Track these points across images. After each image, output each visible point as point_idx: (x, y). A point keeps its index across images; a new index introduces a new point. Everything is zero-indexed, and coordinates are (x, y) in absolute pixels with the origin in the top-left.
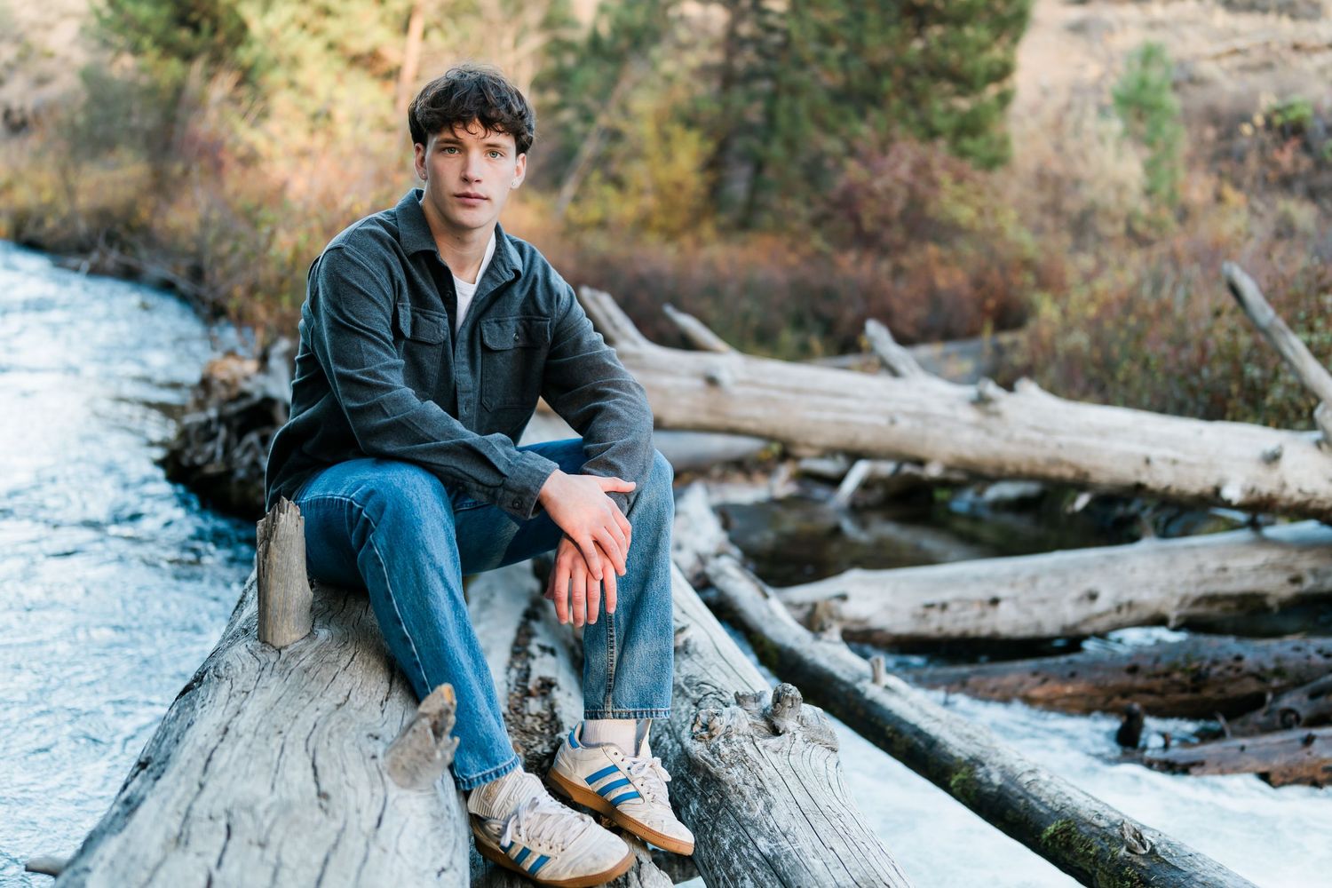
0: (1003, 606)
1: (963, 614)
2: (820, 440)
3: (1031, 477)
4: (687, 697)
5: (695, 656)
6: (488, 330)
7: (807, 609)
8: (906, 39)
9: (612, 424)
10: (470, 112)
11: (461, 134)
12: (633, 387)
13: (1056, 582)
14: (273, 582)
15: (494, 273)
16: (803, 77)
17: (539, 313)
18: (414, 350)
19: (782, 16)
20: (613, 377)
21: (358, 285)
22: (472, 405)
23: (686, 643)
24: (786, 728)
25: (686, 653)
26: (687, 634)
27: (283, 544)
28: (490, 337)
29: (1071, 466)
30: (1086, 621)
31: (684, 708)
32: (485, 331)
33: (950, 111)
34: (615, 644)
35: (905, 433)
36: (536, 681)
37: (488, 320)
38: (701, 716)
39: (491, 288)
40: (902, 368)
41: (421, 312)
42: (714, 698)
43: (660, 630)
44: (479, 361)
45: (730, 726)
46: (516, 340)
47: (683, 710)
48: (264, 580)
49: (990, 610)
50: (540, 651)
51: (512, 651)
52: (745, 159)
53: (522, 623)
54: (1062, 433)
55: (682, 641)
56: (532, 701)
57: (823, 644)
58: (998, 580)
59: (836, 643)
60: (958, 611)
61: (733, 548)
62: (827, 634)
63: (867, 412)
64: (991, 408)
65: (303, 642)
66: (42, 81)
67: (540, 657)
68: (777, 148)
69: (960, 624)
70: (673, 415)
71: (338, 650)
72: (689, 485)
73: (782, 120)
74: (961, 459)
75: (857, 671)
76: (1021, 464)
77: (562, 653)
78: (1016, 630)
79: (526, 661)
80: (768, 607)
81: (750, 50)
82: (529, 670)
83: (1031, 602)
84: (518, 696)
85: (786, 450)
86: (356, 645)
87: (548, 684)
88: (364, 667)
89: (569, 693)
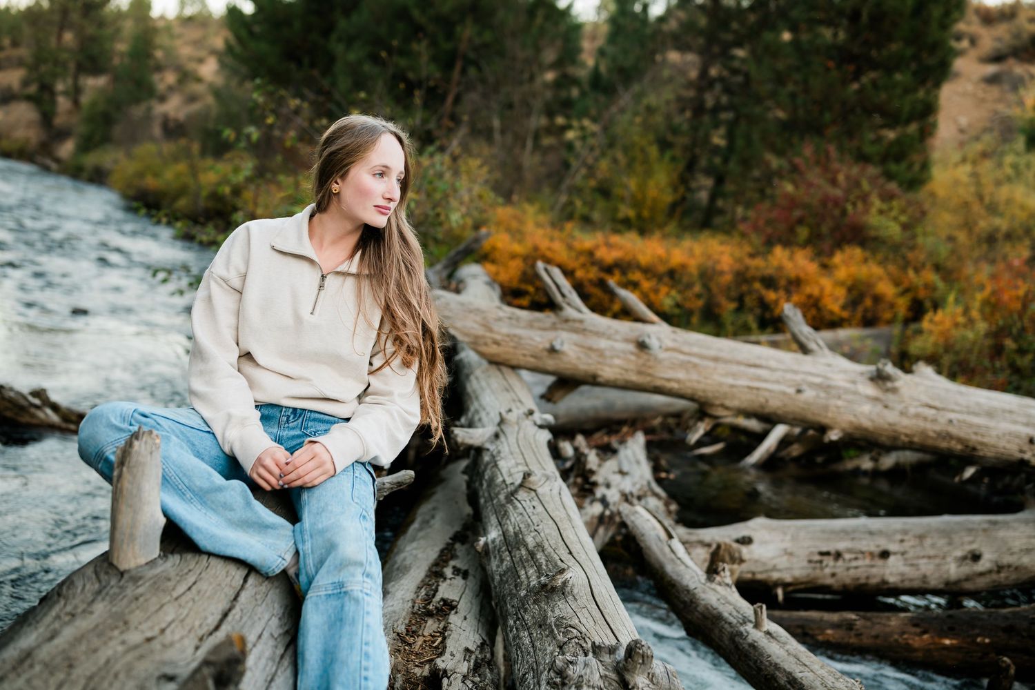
0: (892, 559)
1: (854, 564)
2: (735, 403)
3: (922, 448)
4: (555, 638)
5: (570, 598)
8: (845, 82)
13: (941, 542)
14: (122, 506)
16: (757, 110)
19: (743, 61)
23: (565, 583)
24: (635, 684)
25: (563, 594)
26: (567, 575)
27: (135, 470)
29: (960, 440)
30: (968, 579)
31: (550, 649)
33: (879, 140)
35: (810, 402)
36: (439, 602)
38: (557, 662)
40: (812, 346)
42: (576, 643)
45: (582, 676)
47: (548, 651)
49: (879, 562)
50: (453, 574)
51: (430, 570)
52: (708, 172)
53: (448, 544)
54: (953, 411)
55: (559, 581)
56: (430, 622)
57: (714, 586)
58: (888, 535)
59: (727, 585)
60: (850, 560)
61: (658, 490)
62: (721, 577)
63: (778, 382)
64: (889, 385)
65: (147, 567)
66: (192, 99)
67: (451, 579)
68: (733, 166)
69: (852, 572)
70: (607, 373)
71: (178, 578)
72: (632, 433)
73: (740, 142)
74: (859, 428)
75: (742, 615)
76: (914, 435)
77: (474, 577)
78: (903, 581)
79: (437, 582)
80: (670, 546)
81: (718, 87)
82: (436, 590)
83: (918, 558)
84: (419, 615)
85: (703, 409)
86: (200, 574)
87: (449, 606)
88: (197, 598)
89: (465, 618)
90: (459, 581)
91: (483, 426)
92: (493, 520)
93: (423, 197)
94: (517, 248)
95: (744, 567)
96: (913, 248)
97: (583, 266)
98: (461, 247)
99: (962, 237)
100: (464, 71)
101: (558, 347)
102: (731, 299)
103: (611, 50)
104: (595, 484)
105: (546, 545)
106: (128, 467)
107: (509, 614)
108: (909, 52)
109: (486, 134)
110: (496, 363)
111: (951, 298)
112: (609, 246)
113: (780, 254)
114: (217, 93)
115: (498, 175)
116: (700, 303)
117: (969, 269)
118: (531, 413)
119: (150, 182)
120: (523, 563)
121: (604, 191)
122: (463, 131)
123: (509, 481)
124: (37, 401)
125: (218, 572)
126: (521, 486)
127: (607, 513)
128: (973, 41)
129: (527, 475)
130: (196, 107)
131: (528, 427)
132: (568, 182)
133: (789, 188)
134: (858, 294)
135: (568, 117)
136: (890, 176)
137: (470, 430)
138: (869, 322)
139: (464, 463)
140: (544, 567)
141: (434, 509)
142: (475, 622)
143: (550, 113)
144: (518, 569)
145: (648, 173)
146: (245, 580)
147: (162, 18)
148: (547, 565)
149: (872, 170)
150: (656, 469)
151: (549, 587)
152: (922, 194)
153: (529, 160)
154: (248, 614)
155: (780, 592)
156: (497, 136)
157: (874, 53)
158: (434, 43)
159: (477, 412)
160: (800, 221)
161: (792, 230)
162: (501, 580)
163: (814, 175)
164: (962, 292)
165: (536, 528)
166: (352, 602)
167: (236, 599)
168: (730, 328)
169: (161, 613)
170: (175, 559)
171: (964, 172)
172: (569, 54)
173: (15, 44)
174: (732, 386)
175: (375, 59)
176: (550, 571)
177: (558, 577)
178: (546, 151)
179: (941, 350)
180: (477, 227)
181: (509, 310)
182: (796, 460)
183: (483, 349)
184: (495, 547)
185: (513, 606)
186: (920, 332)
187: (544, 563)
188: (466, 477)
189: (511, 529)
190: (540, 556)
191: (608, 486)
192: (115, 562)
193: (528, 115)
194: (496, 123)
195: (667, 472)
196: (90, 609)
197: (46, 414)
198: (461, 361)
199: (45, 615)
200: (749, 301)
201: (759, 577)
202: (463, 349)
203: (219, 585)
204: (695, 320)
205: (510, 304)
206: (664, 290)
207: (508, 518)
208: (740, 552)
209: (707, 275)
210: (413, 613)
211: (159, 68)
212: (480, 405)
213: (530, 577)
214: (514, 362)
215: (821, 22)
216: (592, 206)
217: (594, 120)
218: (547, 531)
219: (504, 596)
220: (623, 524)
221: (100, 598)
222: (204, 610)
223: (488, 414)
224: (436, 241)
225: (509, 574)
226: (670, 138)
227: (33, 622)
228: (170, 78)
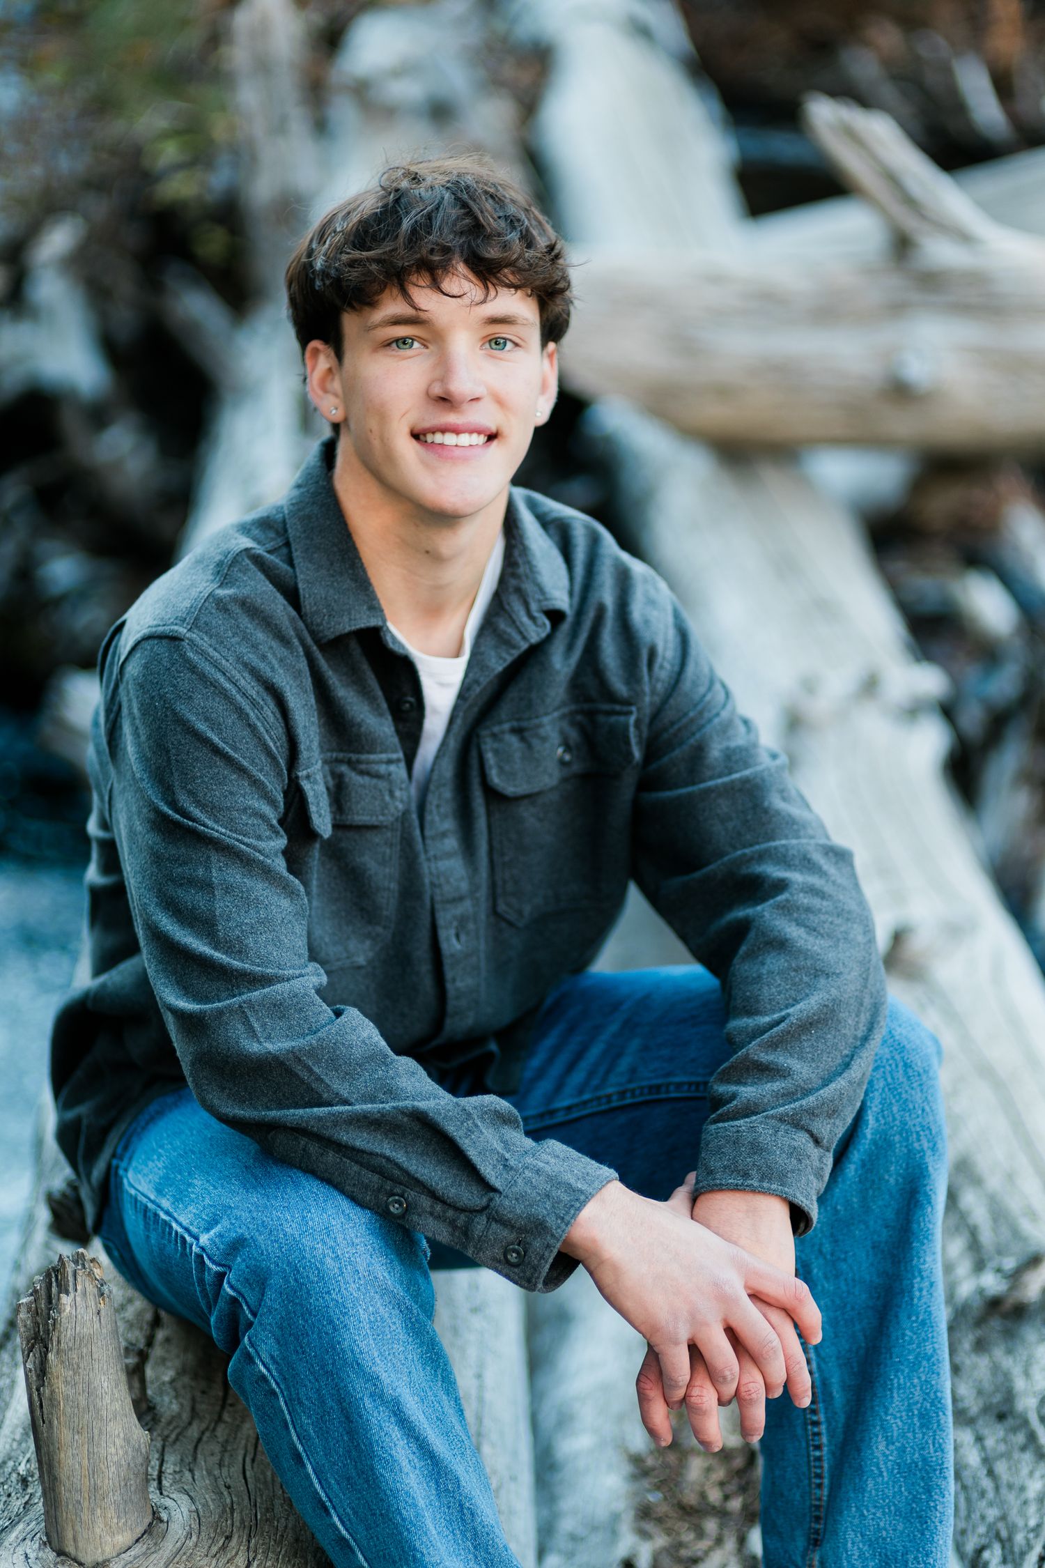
6: (496, 752)
9: (774, 963)
10: (446, 250)
11: (425, 298)
12: (818, 857)
14: (64, 1435)
15: (502, 625)
17: (610, 696)
18: (343, 845)
20: (772, 838)
21: (210, 734)
22: (471, 926)
27: (74, 1355)
28: (501, 770)
32: (490, 758)
34: (825, 1440)
37: (496, 729)
39: (498, 663)
41: (349, 763)
43: (921, 1416)
44: (481, 823)
46: (562, 763)
48: (44, 1428)
140: (987, 1238)
148: (994, 1232)
151: (1010, 1304)
176: (1007, 1255)
187: (985, 1222)
213: (954, 1269)
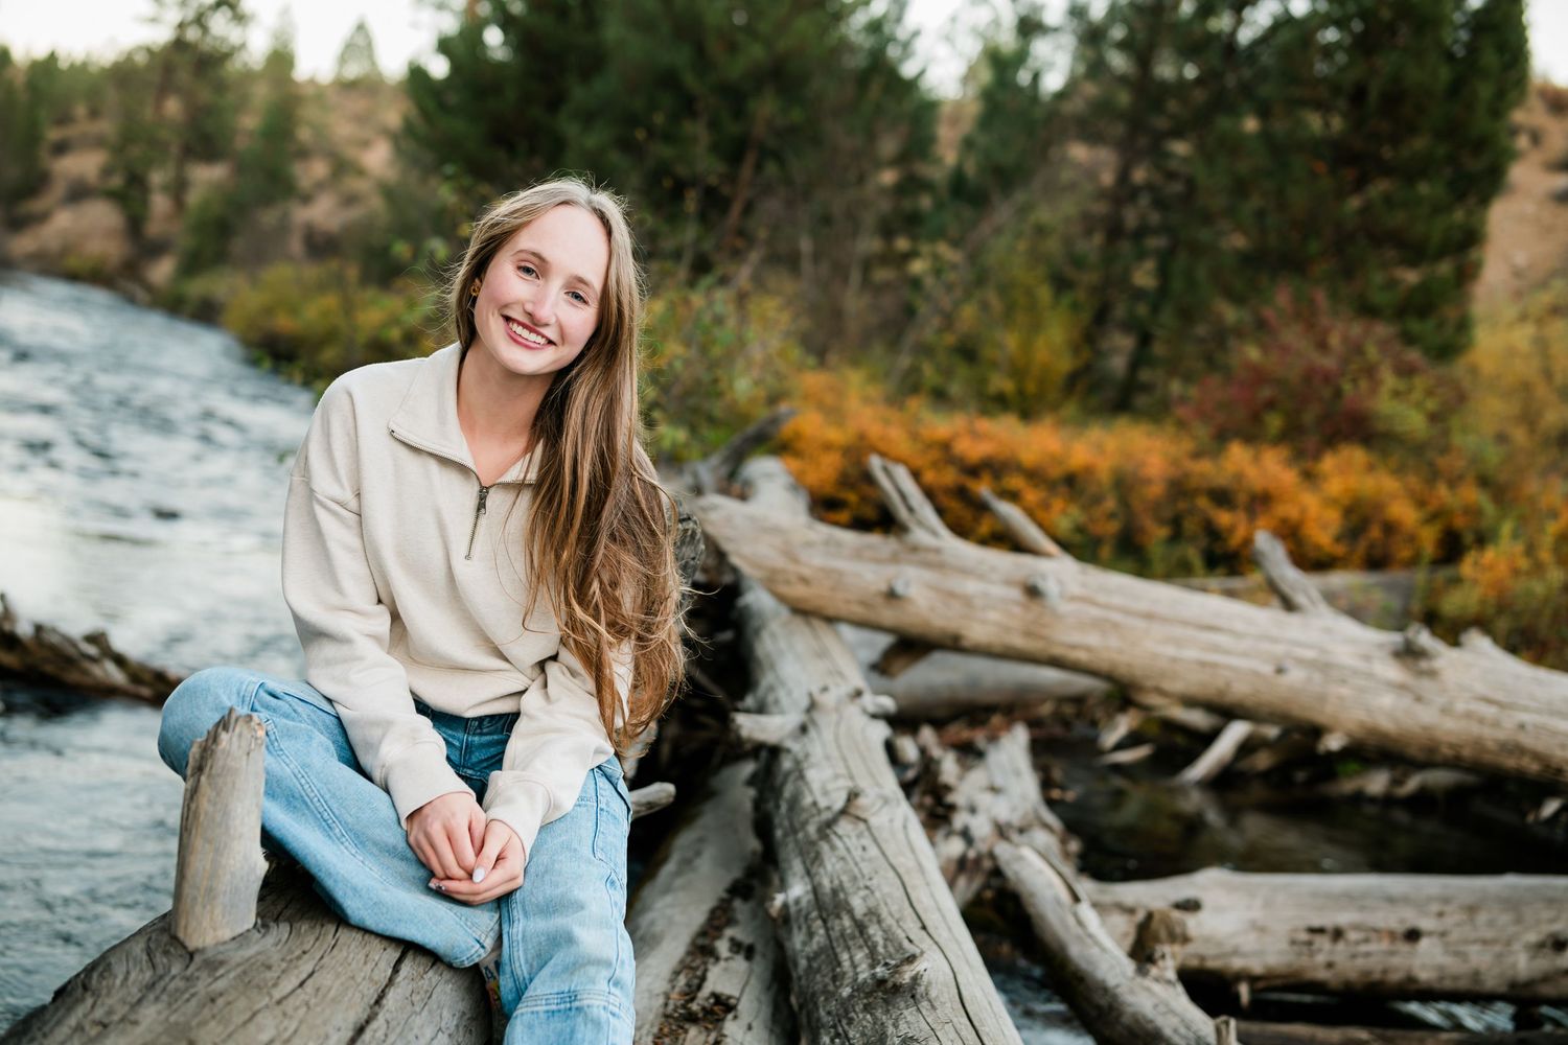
0: (1424, 943)
1: (1363, 948)
2: (1177, 686)
3: (1474, 768)
5: (924, 1004)
7: (1140, 916)
8: (1341, 195)
13: (1505, 919)
14: (197, 840)
16: (1204, 235)
19: (1185, 160)
23: (915, 979)
25: (913, 997)
26: (919, 966)
27: (220, 781)
29: (1536, 756)
30: (1546, 978)
33: (1392, 284)
35: (1297, 688)
36: (707, 999)
40: (1300, 598)
48: (185, 837)
49: (1404, 947)
50: (731, 950)
51: (693, 943)
52: (1128, 326)
53: (722, 900)
54: (1526, 709)
55: (906, 977)
56: (693, 1031)
57: (1147, 982)
58: (1420, 905)
59: (1169, 982)
60: (1358, 943)
61: (1050, 818)
62: (1159, 968)
63: (1245, 654)
64: (1424, 664)
65: (233, 945)
66: (350, 200)
67: (727, 959)
68: (1167, 317)
69: (1360, 962)
70: (977, 632)
71: (284, 965)
72: (1009, 725)
73: (1177, 285)
74: (1374, 732)
75: (1194, 1033)
76: (1461, 747)
77: (764, 956)
78: (1441, 979)
79: (705, 963)
80: (1076, 915)
81: (1144, 200)
82: (703, 979)
83: (1467, 942)
84: (676, 1019)
85: (1123, 693)
86: (322, 957)
87: (723, 1007)
88: (313, 1001)
89: (750, 1028)
90: (740, 964)
91: (782, 712)
92: (797, 866)
93: (693, 353)
94: (834, 435)
95: (1190, 948)
96: (1445, 450)
97: (935, 465)
98: (751, 429)
99: (1520, 435)
100: (759, 167)
101: (900, 589)
102: (1162, 522)
103: (983, 140)
104: (952, 808)
105: (884, 913)
106: (209, 776)
107: (823, 1026)
108: (1442, 151)
109: (790, 261)
110: (803, 612)
111: (1506, 528)
112: (975, 435)
113: (1238, 456)
114: (389, 192)
115: (805, 323)
116: (1113, 527)
117: (1532, 486)
118: (858, 694)
119: (284, 323)
120: (845, 941)
121: (968, 352)
122: (755, 256)
123: (823, 803)
124: (92, 650)
125: (351, 956)
126: (844, 812)
127: (972, 854)
128: (1536, 138)
129: (853, 796)
130: (354, 214)
131: (855, 717)
132: (911, 338)
133: (1253, 353)
134: (1359, 519)
135: (914, 238)
136: (1409, 339)
137: (763, 719)
138: (1376, 562)
139: (748, 768)
140: (881, 949)
141: (701, 840)
142: (765, 1035)
143: (887, 231)
144: (838, 950)
145: (1036, 326)
146: (396, 970)
147: (312, 82)
148: (885, 947)
149: (1383, 330)
150: (1046, 784)
151: (890, 984)
152: (1459, 368)
153: (854, 302)
154: (398, 1030)
155: (1244, 991)
156: (807, 266)
157: (1387, 152)
158: (713, 125)
159: (771, 689)
160: (1271, 405)
161: (1256, 418)
162: (810, 967)
163: (1293, 336)
164: (1523, 520)
165: (868, 883)
166: (589, 1026)
167: (378, 1002)
168: (1159, 567)
169: (252, 1027)
170: (281, 931)
171: (1523, 336)
172: (918, 144)
173: (94, 114)
174: (1174, 660)
175: (626, 145)
176: (891, 957)
177: (906, 968)
178: (879, 289)
179: (1490, 611)
180: (773, 399)
181: (823, 531)
182: (1265, 776)
183: (784, 590)
184: (800, 911)
185: (829, 1013)
186: (1457, 581)
187: (881, 942)
188: (752, 792)
189: (826, 883)
190: (873, 930)
191: (973, 810)
192: (181, 935)
193: (855, 233)
194: (806, 245)
195: (1063, 788)
196: (132, 1017)
197: (105, 671)
198: (747, 608)
199: (59, 1023)
200: (1190, 526)
201: (1212, 964)
202: (750, 588)
203: (353, 978)
204: (1106, 551)
205: (822, 520)
206: (1057, 504)
207: (822, 864)
208: (1183, 925)
209: (1125, 484)
210: (667, 1016)
211: (303, 154)
212: (777, 677)
213: (858, 966)
214: (831, 611)
215: (1303, 103)
216: (948, 373)
217: (956, 243)
218: (886, 889)
219: (814, 994)
220: (997, 872)
221: (151, 997)
222: (325, 1023)
223: (789, 693)
224: (712, 420)
225: (823, 957)
226: (1070, 272)
227: (39, 1035)
228: (319, 169)
